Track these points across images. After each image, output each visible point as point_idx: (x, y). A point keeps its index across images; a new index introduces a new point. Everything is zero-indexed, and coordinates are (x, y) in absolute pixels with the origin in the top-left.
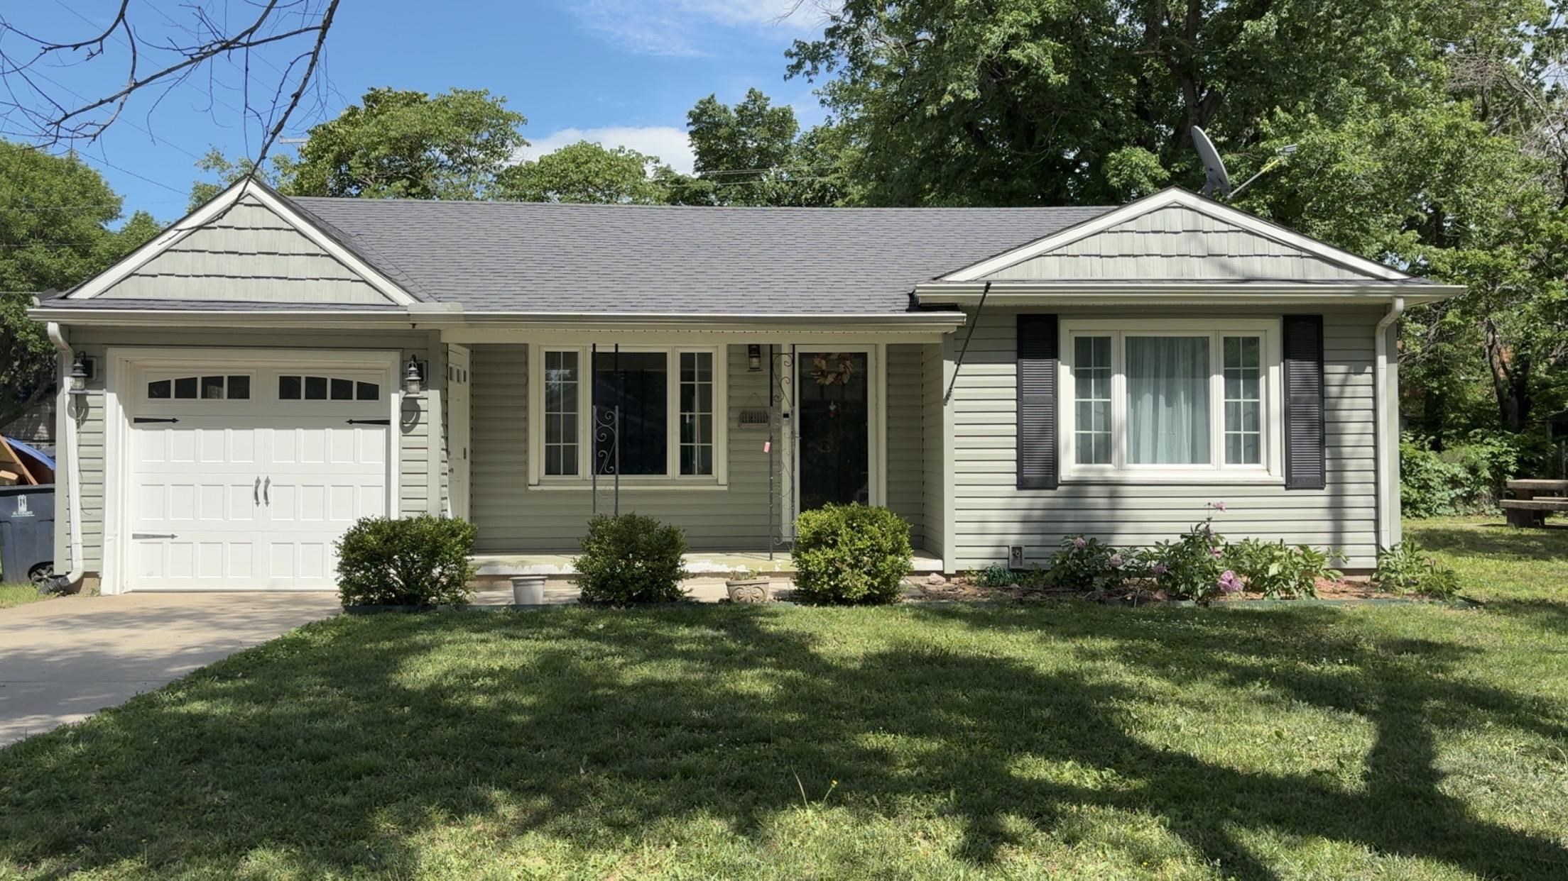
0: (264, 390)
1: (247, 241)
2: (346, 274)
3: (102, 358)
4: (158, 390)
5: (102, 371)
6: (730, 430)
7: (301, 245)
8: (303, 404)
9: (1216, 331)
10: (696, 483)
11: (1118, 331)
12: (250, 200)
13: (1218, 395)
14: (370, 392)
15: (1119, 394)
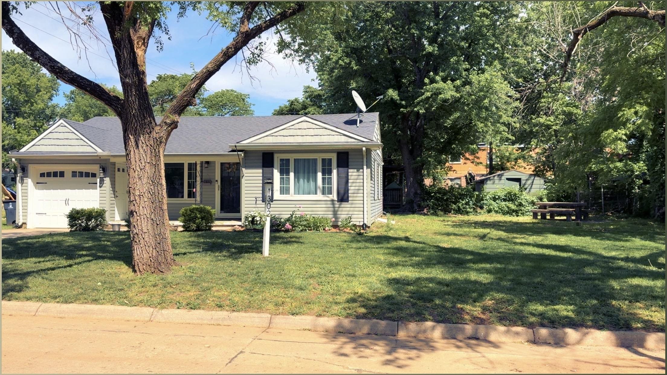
0: (68, 175)
1: (61, 136)
2: (86, 144)
3: (27, 167)
4: (42, 175)
5: (27, 170)
6: (201, 185)
7: (75, 137)
8: (78, 179)
9: (319, 157)
10: (192, 200)
12: (62, 125)
13: (320, 175)
14: (94, 175)
15: (292, 175)
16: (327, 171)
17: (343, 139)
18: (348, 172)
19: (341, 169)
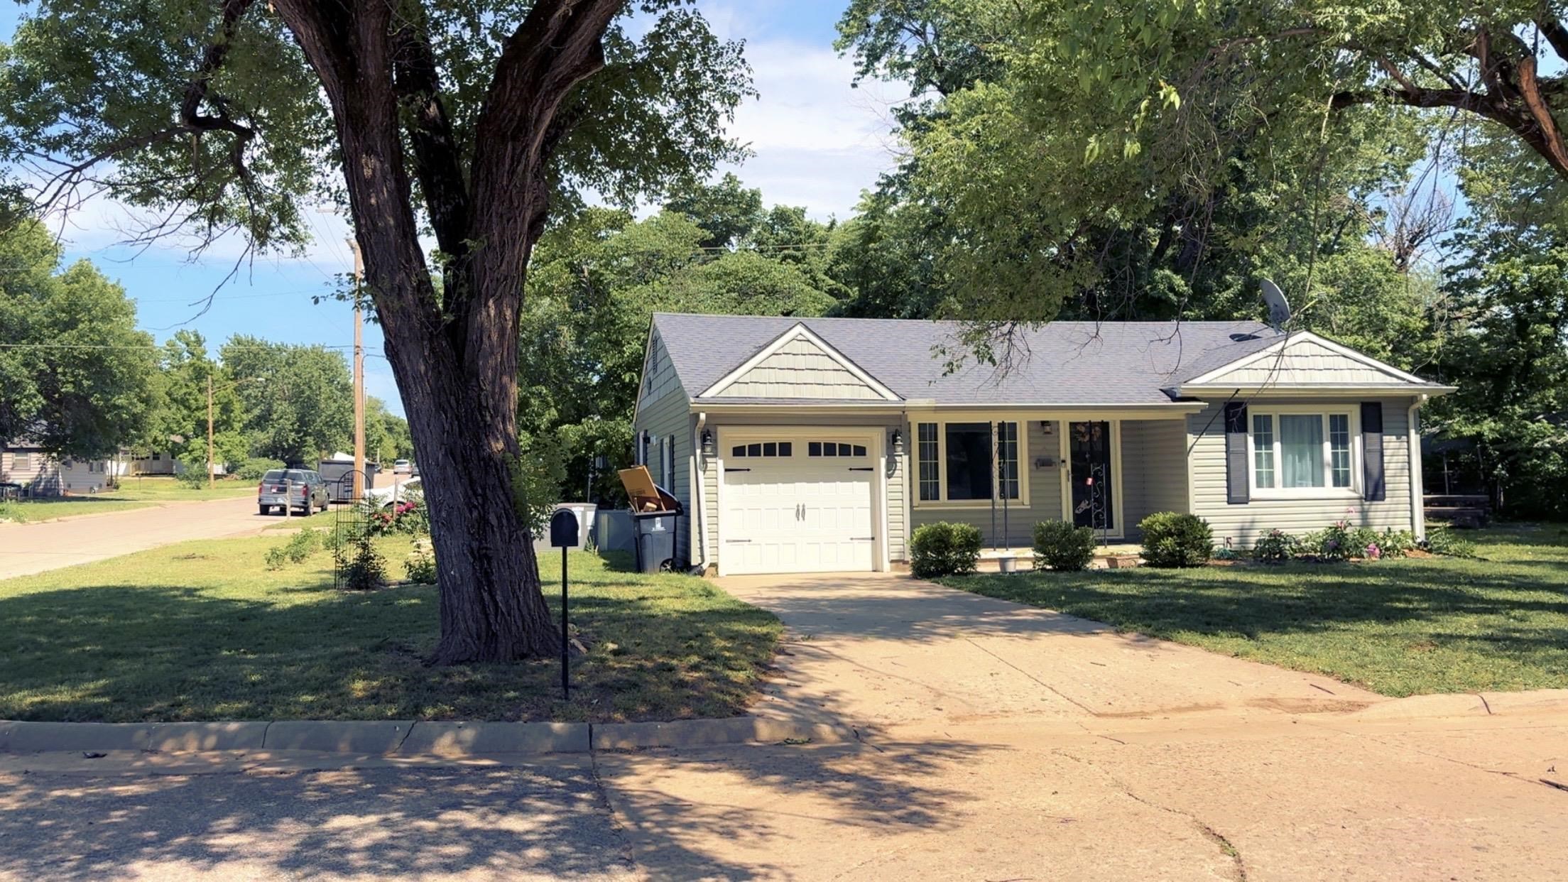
0: (800, 450)
1: (801, 362)
2: (857, 381)
3: (718, 433)
4: (738, 451)
5: (716, 441)
6: (1030, 471)
7: (830, 364)
8: (822, 460)
9: (1325, 411)
10: (1009, 504)
11: (1275, 411)
12: (800, 337)
13: (1327, 446)
14: (860, 451)
15: (1277, 446)
16: (1340, 440)
17: (1379, 378)
18: (1382, 442)
19: (1369, 435)
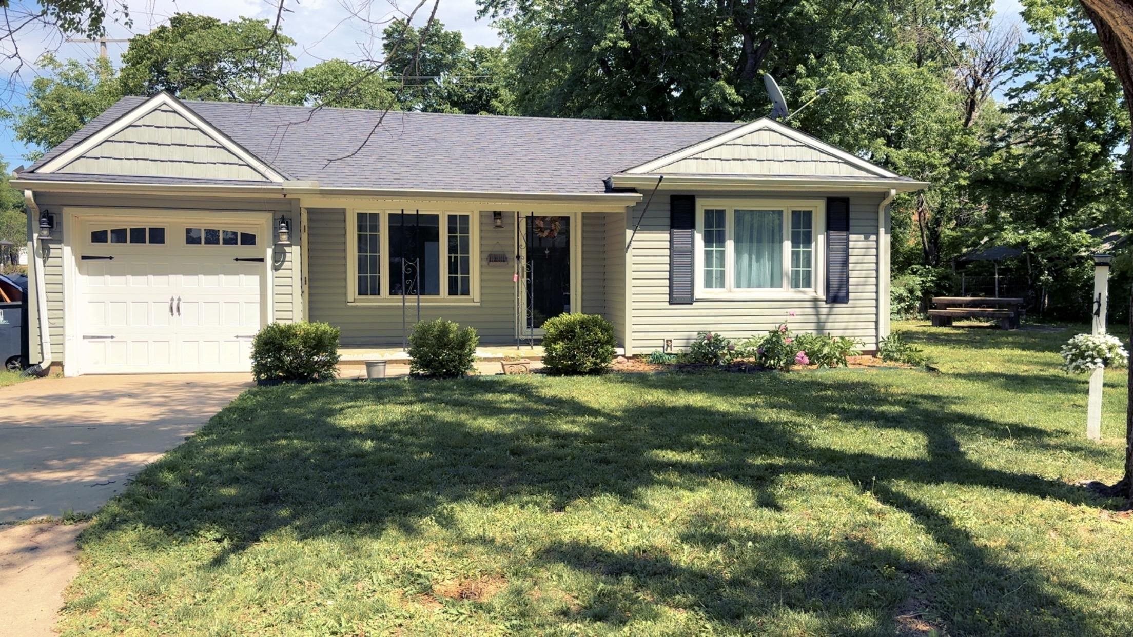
0: (175, 237)
1: (167, 136)
2: (235, 160)
3: (60, 214)
4: (99, 237)
5: (60, 223)
6: (481, 266)
7: (203, 140)
8: (203, 248)
9: (787, 207)
10: (458, 301)
11: (730, 206)
12: (164, 107)
13: (787, 246)
14: (249, 239)
15: (730, 245)
16: (803, 237)
17: (843, 171)
18: (848, 241)
19: (832, 233)
